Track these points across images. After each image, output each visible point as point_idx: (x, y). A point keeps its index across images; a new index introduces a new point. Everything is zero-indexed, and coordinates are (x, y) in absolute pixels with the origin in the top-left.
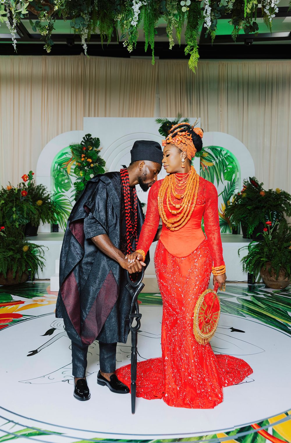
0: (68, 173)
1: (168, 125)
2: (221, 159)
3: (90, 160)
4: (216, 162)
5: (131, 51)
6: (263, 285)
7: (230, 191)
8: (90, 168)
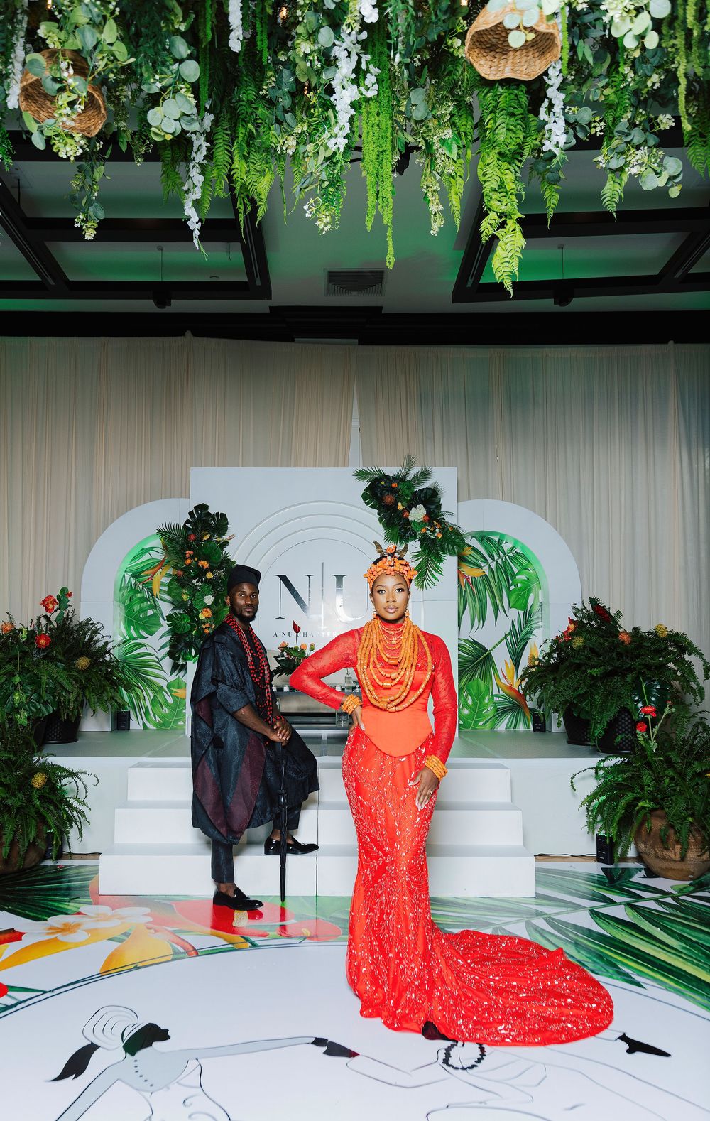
0: (155, 595)
1: (383, 483)
2: (503, 560)
3: (205, 564)
4: (490, 567)
5: (326, 229)
6: (640, 866)
7: (524, 631)
8: (205, 582)
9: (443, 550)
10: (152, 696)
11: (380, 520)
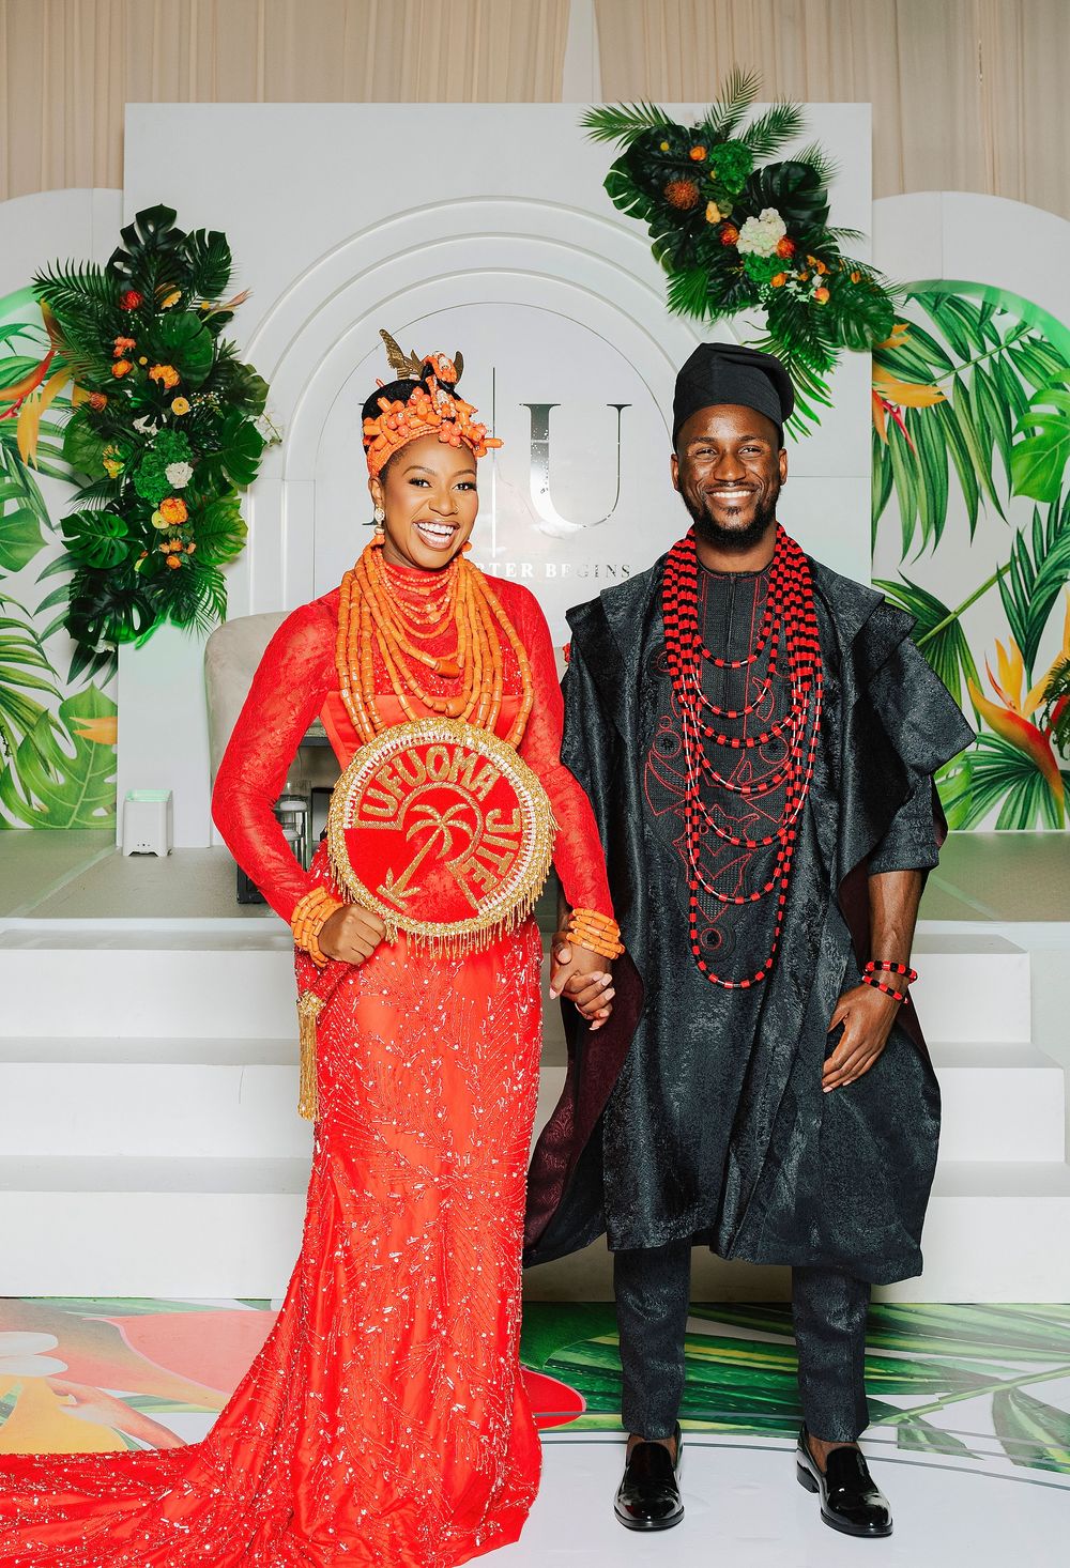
0: (24, 456)
1: (665, 146)
2: (992, 359)
3: (167, 375)
4: (958, 381)
7: (1052, 559)
8: (169, 425)
9: (833, 336)
10: (19, 739)
11: (657, 250)
